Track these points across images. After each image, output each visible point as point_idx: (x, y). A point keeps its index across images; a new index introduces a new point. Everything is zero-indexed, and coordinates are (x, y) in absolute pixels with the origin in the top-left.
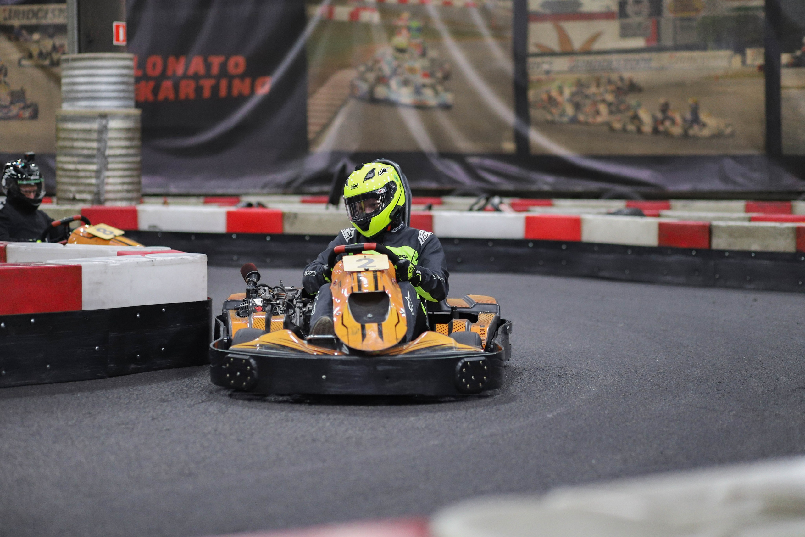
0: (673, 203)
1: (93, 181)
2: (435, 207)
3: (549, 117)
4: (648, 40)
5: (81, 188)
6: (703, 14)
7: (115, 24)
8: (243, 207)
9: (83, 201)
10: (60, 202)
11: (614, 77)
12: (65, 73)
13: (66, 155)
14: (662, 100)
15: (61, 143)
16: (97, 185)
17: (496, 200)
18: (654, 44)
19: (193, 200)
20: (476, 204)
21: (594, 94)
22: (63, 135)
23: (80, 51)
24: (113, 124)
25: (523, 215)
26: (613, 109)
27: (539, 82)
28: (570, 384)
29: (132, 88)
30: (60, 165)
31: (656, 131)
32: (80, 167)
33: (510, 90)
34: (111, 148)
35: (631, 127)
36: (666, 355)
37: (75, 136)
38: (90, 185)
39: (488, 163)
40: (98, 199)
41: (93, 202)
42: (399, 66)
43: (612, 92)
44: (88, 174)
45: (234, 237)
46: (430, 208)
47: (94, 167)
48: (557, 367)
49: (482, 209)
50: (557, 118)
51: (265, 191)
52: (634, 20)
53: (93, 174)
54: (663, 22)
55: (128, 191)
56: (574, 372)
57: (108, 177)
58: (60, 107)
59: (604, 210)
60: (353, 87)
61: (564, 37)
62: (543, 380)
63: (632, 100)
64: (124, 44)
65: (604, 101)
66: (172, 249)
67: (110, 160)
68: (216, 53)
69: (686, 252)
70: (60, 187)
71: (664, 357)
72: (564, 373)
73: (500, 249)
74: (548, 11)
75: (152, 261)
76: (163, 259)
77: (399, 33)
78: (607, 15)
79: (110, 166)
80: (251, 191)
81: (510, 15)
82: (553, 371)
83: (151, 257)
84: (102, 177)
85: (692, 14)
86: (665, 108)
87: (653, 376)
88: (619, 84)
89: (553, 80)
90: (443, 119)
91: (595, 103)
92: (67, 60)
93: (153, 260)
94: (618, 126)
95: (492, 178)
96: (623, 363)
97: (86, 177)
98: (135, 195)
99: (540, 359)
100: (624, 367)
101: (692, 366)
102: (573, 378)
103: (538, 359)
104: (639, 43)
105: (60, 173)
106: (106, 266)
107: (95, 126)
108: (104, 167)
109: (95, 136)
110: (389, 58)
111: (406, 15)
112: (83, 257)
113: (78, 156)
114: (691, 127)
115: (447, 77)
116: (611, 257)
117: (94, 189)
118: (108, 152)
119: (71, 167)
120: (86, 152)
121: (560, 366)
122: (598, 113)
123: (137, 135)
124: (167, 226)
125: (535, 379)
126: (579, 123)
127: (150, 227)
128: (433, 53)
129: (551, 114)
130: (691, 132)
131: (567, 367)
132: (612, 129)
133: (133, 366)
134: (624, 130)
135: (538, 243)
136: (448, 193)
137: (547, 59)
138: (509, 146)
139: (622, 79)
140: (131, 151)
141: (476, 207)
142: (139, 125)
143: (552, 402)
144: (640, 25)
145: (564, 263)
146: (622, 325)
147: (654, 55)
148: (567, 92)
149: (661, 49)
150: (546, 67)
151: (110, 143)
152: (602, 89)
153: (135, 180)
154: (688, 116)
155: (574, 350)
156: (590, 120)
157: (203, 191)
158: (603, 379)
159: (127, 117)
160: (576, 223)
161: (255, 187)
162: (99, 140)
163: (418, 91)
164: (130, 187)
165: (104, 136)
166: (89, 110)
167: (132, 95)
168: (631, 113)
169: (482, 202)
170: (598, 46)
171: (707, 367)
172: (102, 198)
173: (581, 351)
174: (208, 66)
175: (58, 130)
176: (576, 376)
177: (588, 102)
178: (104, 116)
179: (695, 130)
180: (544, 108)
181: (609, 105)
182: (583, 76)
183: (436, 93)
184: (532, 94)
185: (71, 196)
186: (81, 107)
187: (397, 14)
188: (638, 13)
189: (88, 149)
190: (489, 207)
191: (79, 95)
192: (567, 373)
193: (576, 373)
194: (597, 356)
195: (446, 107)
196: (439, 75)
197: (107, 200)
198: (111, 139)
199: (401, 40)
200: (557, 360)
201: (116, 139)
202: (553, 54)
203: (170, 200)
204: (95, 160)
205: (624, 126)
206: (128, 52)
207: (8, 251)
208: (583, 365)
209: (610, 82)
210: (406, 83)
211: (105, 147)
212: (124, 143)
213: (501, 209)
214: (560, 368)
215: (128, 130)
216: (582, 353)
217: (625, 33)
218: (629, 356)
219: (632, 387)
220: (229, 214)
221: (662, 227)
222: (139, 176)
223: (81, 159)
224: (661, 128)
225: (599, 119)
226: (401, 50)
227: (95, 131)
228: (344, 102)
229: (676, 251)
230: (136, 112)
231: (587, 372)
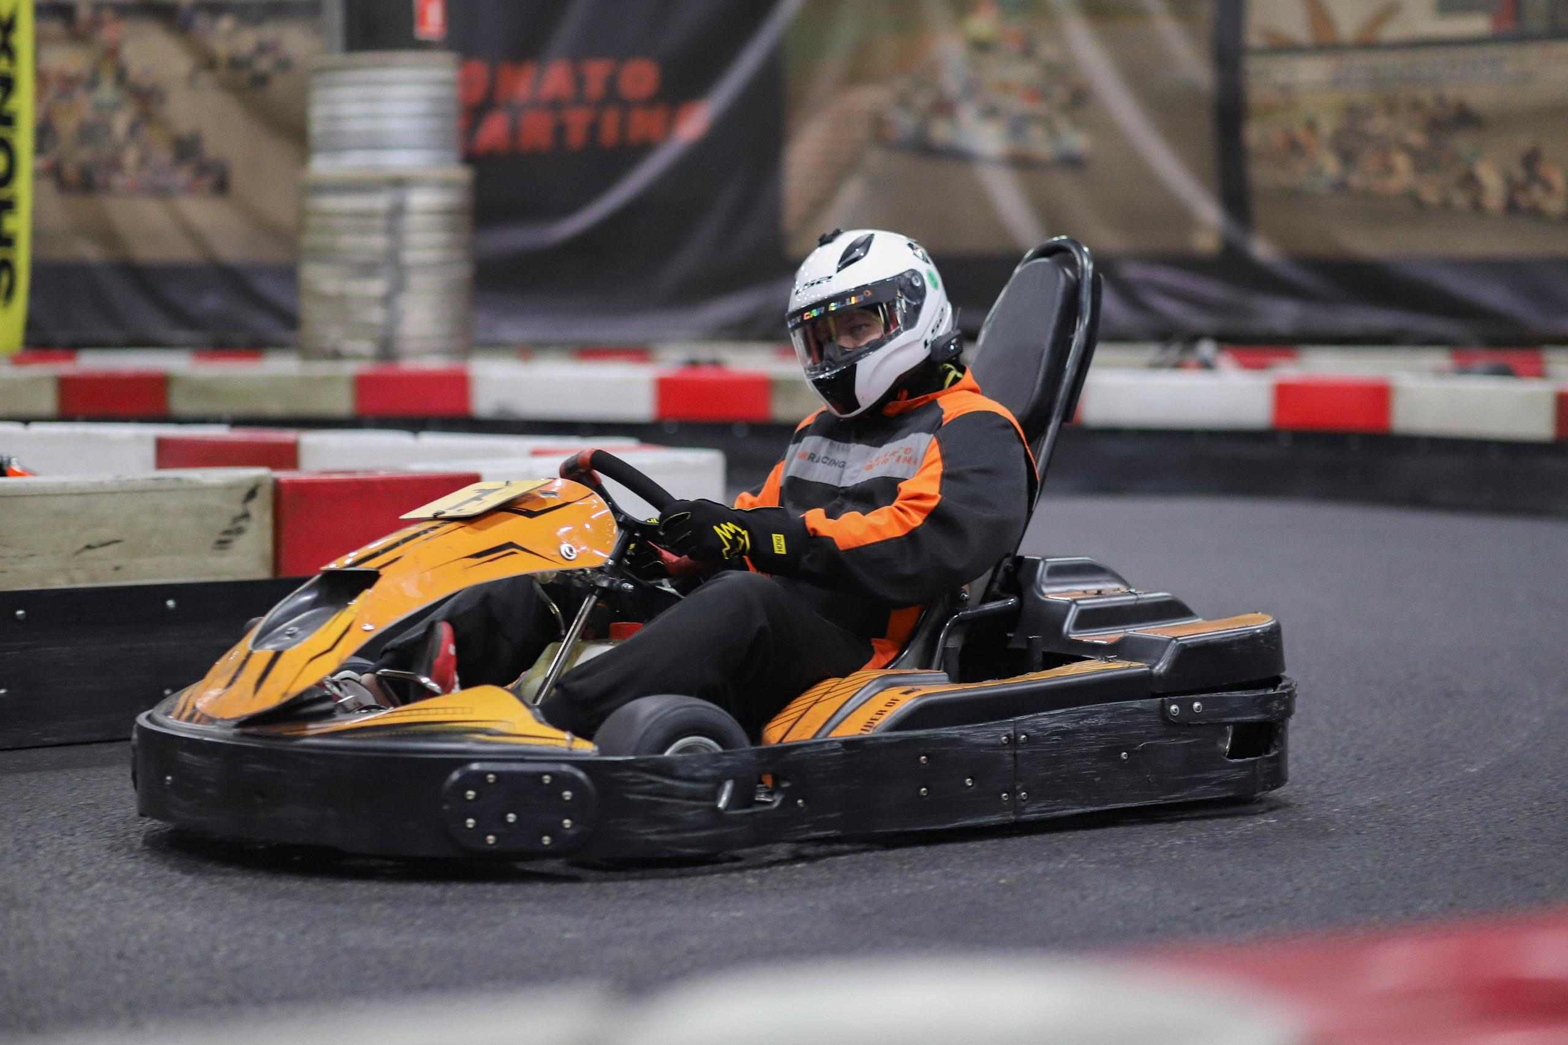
0: (1551, 353)
1: (376, 315)
4: (1496, 20)
5: (353, 330)
9: (357, 357)
10: (309, 358)
11: (1426, 95)
12: (317, 95)
13: (322, 263)
14: (1525, 144)
15: (310, 239)
16: (386, 325)
17: (1206, 349)
18: (1510, 27)
21: (1383, 132)
22: (314, 223)
23: (348, 50)
24: (418, 199)
25: (1268, 378)
26: (1423, 161)
27: (1268, 107)
29: (455, 124)
30: (307, 287)
31: (1512, 207)
32: (350, 287)
34: (416, 247)
35: (1460, 199)
37: (341, 224)
38: (371, 324)
39: (1162, 276)
40: (387, 350)
41: (376, 358)
42: (978, 78)
43: (1421, 127)
44: (366, 301)
47: (376, 287)
50: (1304, 183)
53: (376, 302)
55: (448, 335)
57: (408, 308)
58: (306, 164)
60: (879, 121)
61: (1319, 16)
63: (1462, 143)
64: (439, 33)
65: (1403, 145)
67: (411, 273)
68: (598, 54)
70: (307, 330)
77: (977, 9)
79: (412, 285)
84: (395, 308)
86: (1531, 160)
88: (1436, 110)
90: (1068, 191)
91: (1384, 152)
92: (322, 70)
94: (1431, 195)
95: (1169, 306)
97: (361, 310)
98: (456, 344)
104: (1477, 24)
105: (309, 301)
107: (381, 202)
108: (398, 287)
109: (380, 223)
110: (958, 63)
113: (346, 264)
115: (1077, 99)
117: (379, 333)
118: (407, 257)
119: (333, 287)
120: (361, 257)
122: (1389, 170)
123: (464, 221)
126: (1353, 192)
128: (1048, 51)
129: (1292, 172)
132: (1420, 205)
134: (1446, 205)
135: (1303, 438)
137: (1281, 60)
138: (1204, 240)
139: (1440, 100)
140: (453, 256)
142: (468, 201)
147: (1509, 51)
148: (1327, 126)
149: (1522, 37)
150: (1281, 78)
151: (412, 238)
152: (1399, 121)
153: (461, 313)
156: (1374, 185)
159: (445, 185)
160: (1378, 396)
162: (389, 233)
163: (1018, 126)
164: (451, 328)
165: (399, 224)
166: (366, 171)
167: (456, 139)
168: (1459, 171)
169: (1176, 351)
170: (1393, 31)
172: (395, 350)
174: (580, 81)
175: (303, 214)
177: (1369, 149)
178: (399, 183)
180: (1278, 161)
181: (1415, 153)
182: (1360, 95)
183: (1052, 132)
184: (1255, 134)
185: (330, 346)
186: (354, 163)
189: (367, 249)
190: (1191, 360)
191: (349, 141)
195: (1073, 163)
196: (1060, 94)
197: (405, 354)
198: (413, 230)
199: (982, 24)
201: (423, 230)
202: (1296, 49)
204: (380, 272)
205: (1446, 196)
206: (449, 49)
209: (1416, 105)
210: (991, 113)
211: (403, 247)
212: (438, 239)
213: (1216, 367)
215: (448, 212)
220: (660, 382)
222: (468, 306)
224: (1523, 200)
225: (1393, 184)
226: (981, 47)
227: (381, 213)
228: (858, 157)
230: (461, 174)
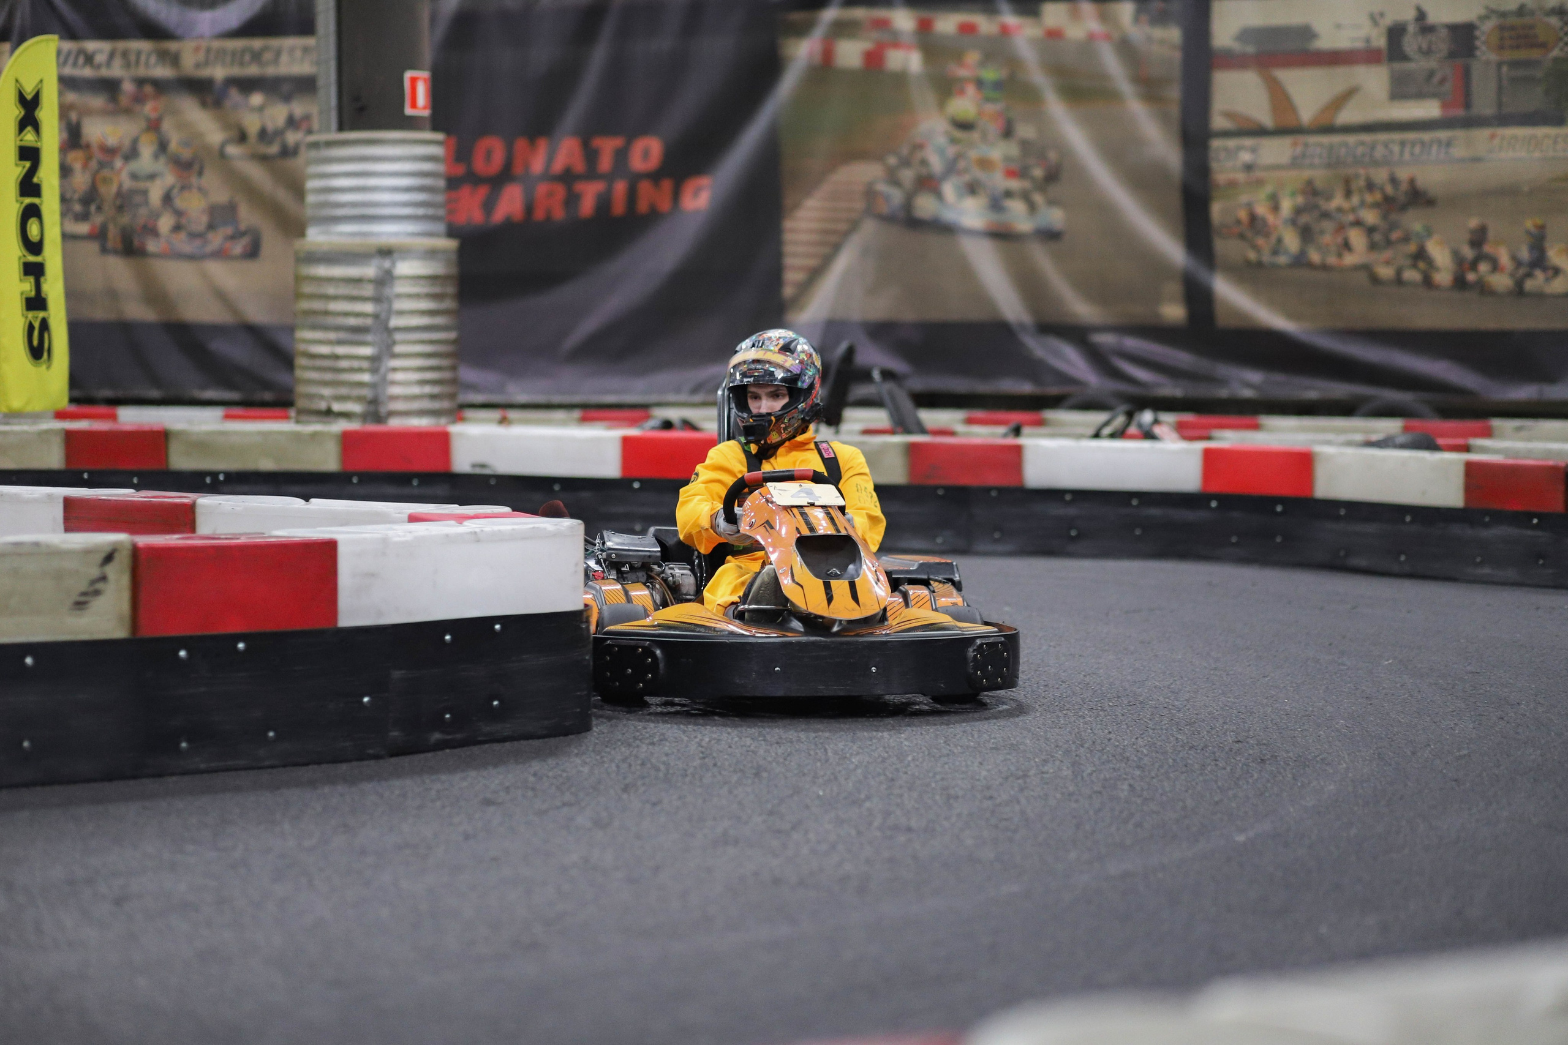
0: (1497, 423)
1: (366, 377)
2: (1026, 430)
3: (1252, 256)
4: (1445, 106)
5: (344, 391)
6: (1556, 53)
7: (408, 75)
8: (653, 428)
9: (347, 415)
10: (304, 418)
11: (1380, 176)
12: (313, 169)
13: (314, 327)
14: (1473, 223)
15: (305, 305)
16: (373, 386)
17: (1147, 417)
18: (1460, 112)
19: (560, 415)
20: (1106, 424)
21: (1340, 210)
22: (308, 289)
23: (341, 128)
24: (405, 268)
25: (1200, 446)
26: (1377, 239)
27: (1233, 184)
28: (1283, 777)
29: (440, 198)
30: (302, 347)
31: (1460, 283)
32: (341, 350)
33: (1175, 201)
34: (401, 313)
35: (1412, 275)
36: (1475, 722)
37: (331, 290)
38: (360, 384)
39: (1132, 343)
40: (375, 411)
41: (364, 417)
42: (959, 156)
43: (1376, 205)
44: (356, 364)
45: (636, 485)
46: (1017, 431)
47: (367, 351)
48: (1259, 744)
49: (1119, 434)
50: (1266, 258)
51: (698, 398)
52: (1419, 65)
53: (365, 364)
54: (1476, 70)
55: (433, 397)
56: (1291, 754)
57: (395, 370)
58: (302, 234)
59: (1359, 437)
60: (870, 194)
61: (1280, 99)
62: (1228, 769)
63: (1414, 221)
64: (426, 113)
65: (1358, 223)
66: (513, 511)
67: (398, 336)
68: (607, 130)
69: (1521, 519)
70: (301, 389)
71: (1471, 726)
72: (1272, 756)
73: (1155, 511)
74: (1250, 49)
75: (475, 533)
76: (496, 528)
77: (962, 92)
78: (1369, 56)
79: (398, 349)
80: (671, 397)
81: (1177, 56)
82: (1251, 752)
83: (475, 526)
84: (383, 370)
85: (1535, 54)
86: (1478, 239)
87: (1448, 763)
88: (1389, 190)
89: (1260, 183)
90: (1042, 258)
91: (1341, 228)
92: (315, 145)
93: (477, 530)
94: (1385, 272)
95: (1141, 374)
96: (1389, 737)
97: (352, 370)
98: (446, 404)
99: (1225, 727)
100: (1391, 745)
101: (1525, 743)
102: (1289, 765)
103: (1222, 727)
104: (1430, 109)
105: (301, 361)
106: (385, 541)
107: (369, 271)
108: (387, 350)
109: (369, 290)
110: (941, 140)
111: (973, 57)
112: (342, 525)
113: (338, 328)
114: (1529, 275)
115: (1052, 176)
116: (1371, 528)
117: (367, 392)
118: (394, 322)
119: (324, 350)
120: (352, 321)
121: (1264, 742)
122: (1347, 246)
123: (451, 289)
124: (506, 465)
125: (1214, 767)
126: (1311, 266)
127: (474, 466)
128: (1026, 131)
129: (1256, 248)
130: (1529, 285)
131: (1278, 745)
132: (1375, 280)
133: (437, 736)
134: (1399, 281)
135: (1228, 501)
136: (1055, 402)
137: (1248, 142)
138: (1174, 312)
139: (1393, 180)
140: (439, 320)
141: (1107, 431)
142: (454, 270)
143: (1246, 812)
144: (1431, 74)
145: (1279, 539)
146: (1390, 661)
147: (1459, 134)
148: (1287, 206)
149: (1471, 122)
150: (1246, 157)
151: (398, 305)
152: (1355, 200)
153: (447, 375)
154: (1525, 254)
155: (1294, 710)
156: (1332, 260)
157: (577, 399)
158: (1348, 769)
159: (431, 254)
160: (1304, 462)
161: (678, 390)
162: (377, 299)
163: (996, 205)
164: (436, 390)
165: (387, 291)
166: (358, 240)
167: (441, 212)
168: (1412, 248)
169: (1120, 420)
170: (1348, 115)
171: (1555, 746)
172: (383, 410)
173: (1307, 713)
174: (591, 155)
175: (299, 279)
176: (1295, 761)
177: (1328, 226)
178: (386, 252)
179: (1537, 282)
180: (1242, 236)
181: (1371, 230)
182: (1320, 176)
183: (1032, 207)
184: (1217, 210)
185: (323, 406)
186: (343, 234)
187: (958, 55)
188: (1427, 53)
189: (358, 315)
190: (1133, 430)
191: (340, 212)
192: (1276, 756)
193: (1296, 756)
194: (1337, 723)
195: (1050, 236)
196: (1038, 172)
197: (392, 414)
198: (399, 296)
199: (965, 105)
200: (1258, 729)
201: (410, 296)
202: (1260, 132)
203: (512, 414)
204: (369, 338)
205: (1399, 272)
206: (435, 128)
207: (199, 511)
208: (1311, 741)
209: (1370, 186)
210: (972, 189)
211: (390, 312)
212: (425, 305)
213: (1157, 435)
214: (1264, 744)
215: (433, 279)
216: (1307, 716)
217: (1400, 90)
218: (1400, 722)
219: (1406, 785)
220: (626, 441)
221: (1471, 469)
222: (453, 368)
223: (342, 335)
224: (1471, 277)
225: (1349, 260)
226: (965, 126)
227: (370, 281)
228: (854, 226)
229: (1499, 517)
230: (449, 244)
231: (1317, 753)
